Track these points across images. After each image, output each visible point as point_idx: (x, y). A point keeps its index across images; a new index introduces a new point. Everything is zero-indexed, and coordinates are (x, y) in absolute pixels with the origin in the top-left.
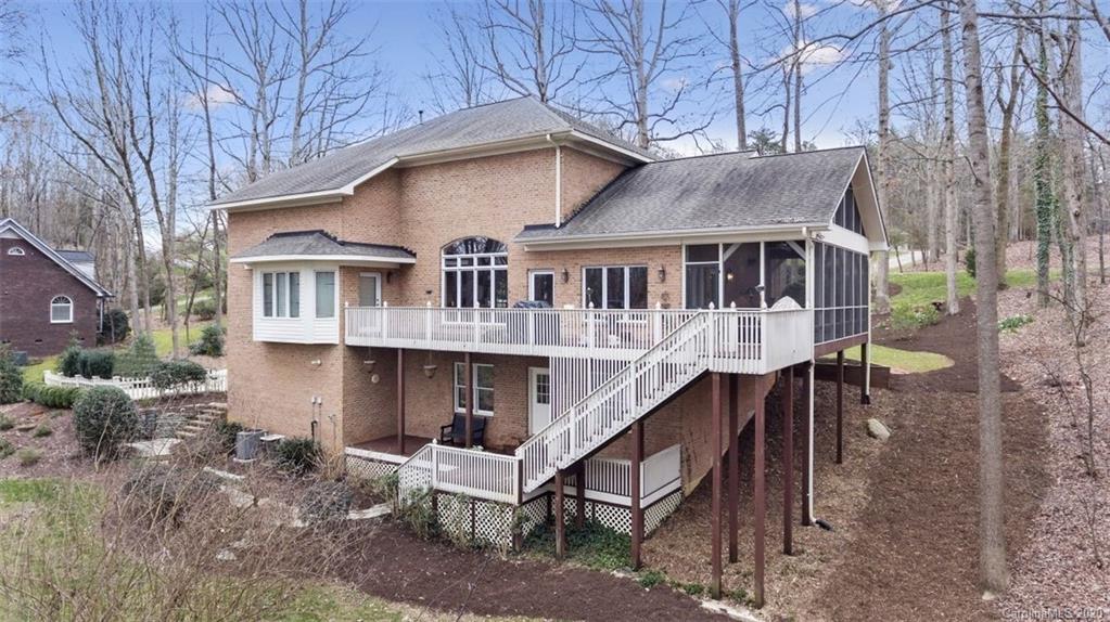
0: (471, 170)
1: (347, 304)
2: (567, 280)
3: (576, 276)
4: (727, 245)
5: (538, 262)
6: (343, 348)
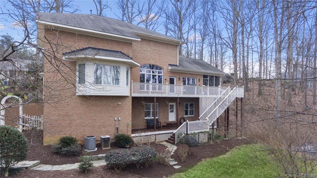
0: (152, 44)
1: (132, 81)
2: (179, 80)
3: (182, 79)
4: (209, 76)
5: (172, 74)
6: (131, 98)
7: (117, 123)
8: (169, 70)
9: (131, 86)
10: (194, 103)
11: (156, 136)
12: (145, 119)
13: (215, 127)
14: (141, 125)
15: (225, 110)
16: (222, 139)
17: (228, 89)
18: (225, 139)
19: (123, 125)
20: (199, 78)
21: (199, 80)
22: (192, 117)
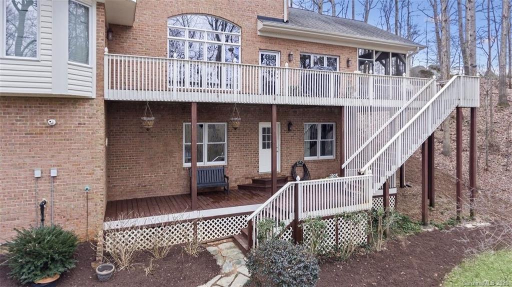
2: (289, 61)
3: (297, 58)
4: (377, 52)
5: (268, 45)
6: (103, 103)
7: (44, 186)
8: (259, 33)
9: (100, 65)
10: (334, 124)
11: (195, 225)
12: (184, 169)
13: (392, 191)
14: (171, 184)
15: (423, 144)
16: (412, 229)
17: (430, 82)
18: (424, 229)
19: (69, 194)
20: (347, 56)
21: (348, 61)
22: (328, 161)
